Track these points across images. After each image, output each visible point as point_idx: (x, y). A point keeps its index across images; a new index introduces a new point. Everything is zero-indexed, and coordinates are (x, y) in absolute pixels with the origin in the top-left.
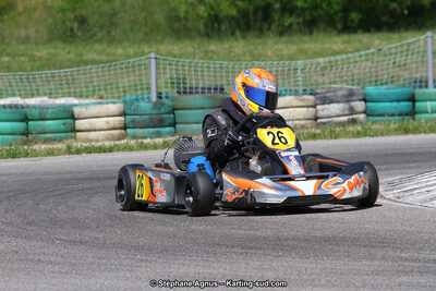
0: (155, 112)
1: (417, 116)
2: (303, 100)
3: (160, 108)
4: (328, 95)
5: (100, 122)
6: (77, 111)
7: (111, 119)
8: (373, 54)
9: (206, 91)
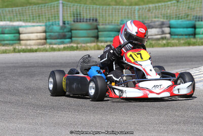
0: (62, 31)
1: (197, 36)
5: (33, 36)
6: (21, 30)
7: (38, 34)
8: (174, 3)
9: (88, 21)
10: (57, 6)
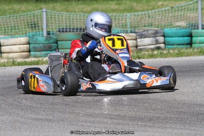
0: (47, 42)
1: (193, 45)
2: (130, 36)
3: (49, 40)
4: (143, 33)
5: (16, 48)
6: (2, 41)
7: (22, 46)
8: (168, 10)
9: (75, 30)
10: (41, 15)
